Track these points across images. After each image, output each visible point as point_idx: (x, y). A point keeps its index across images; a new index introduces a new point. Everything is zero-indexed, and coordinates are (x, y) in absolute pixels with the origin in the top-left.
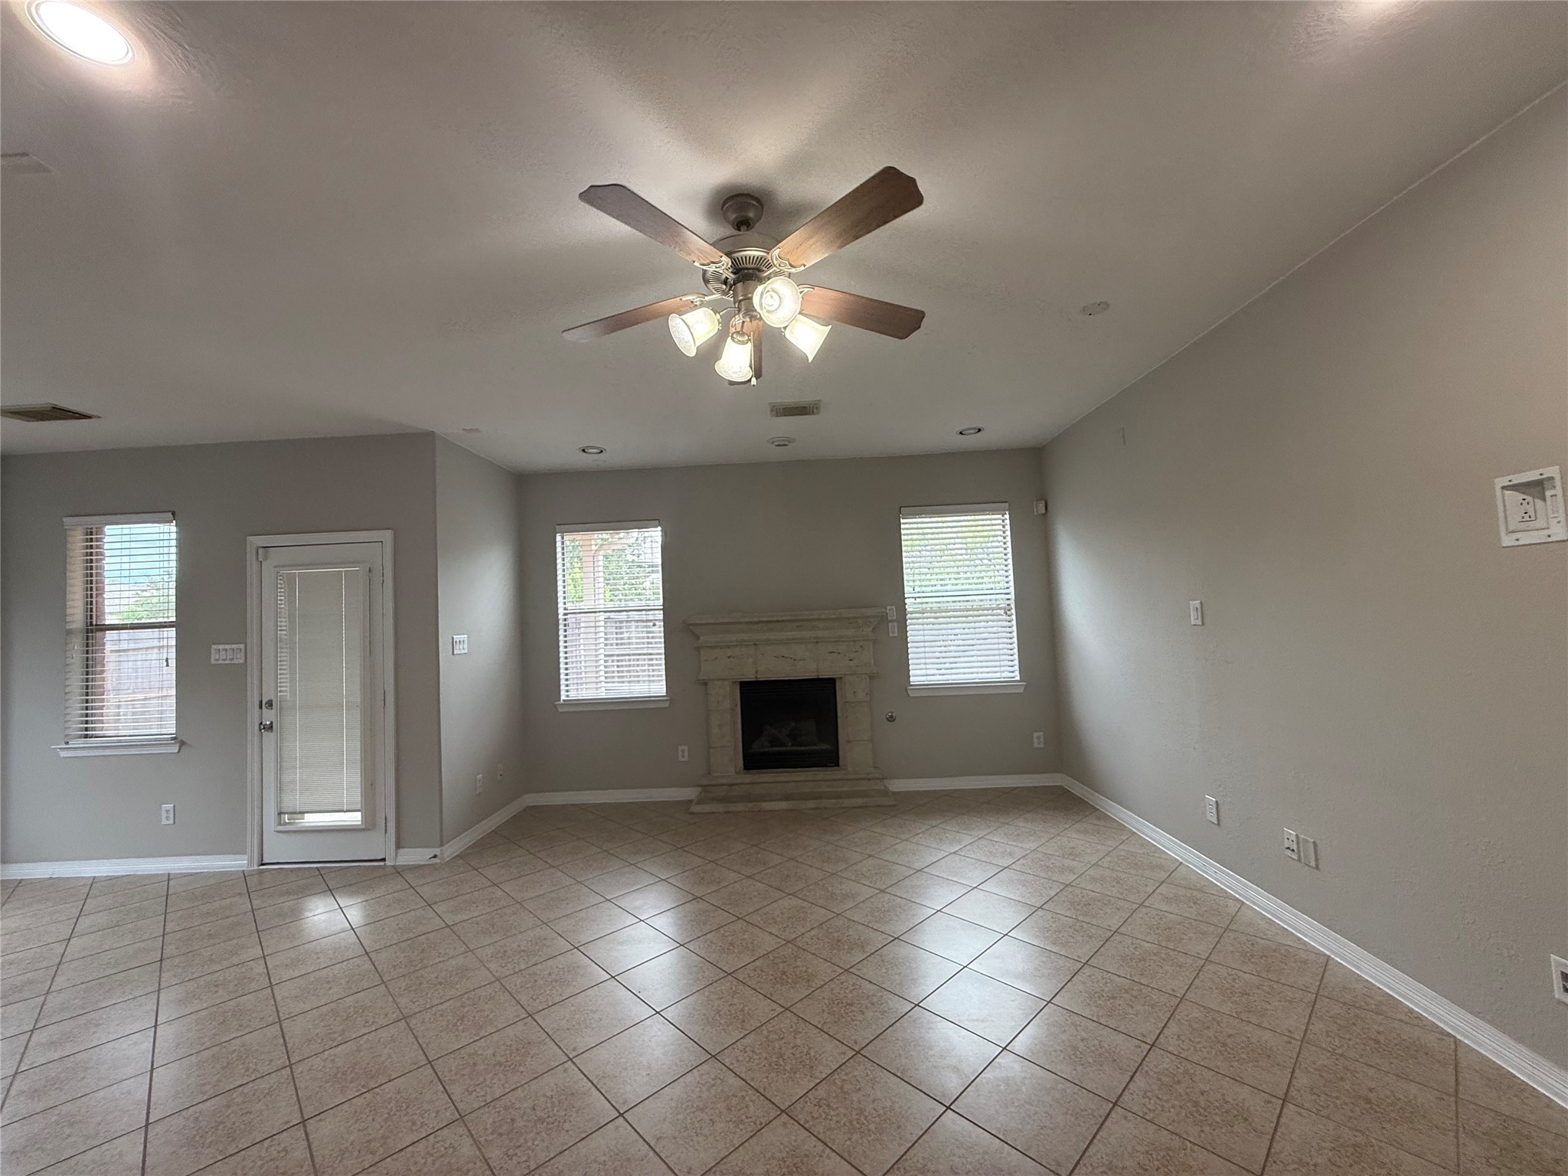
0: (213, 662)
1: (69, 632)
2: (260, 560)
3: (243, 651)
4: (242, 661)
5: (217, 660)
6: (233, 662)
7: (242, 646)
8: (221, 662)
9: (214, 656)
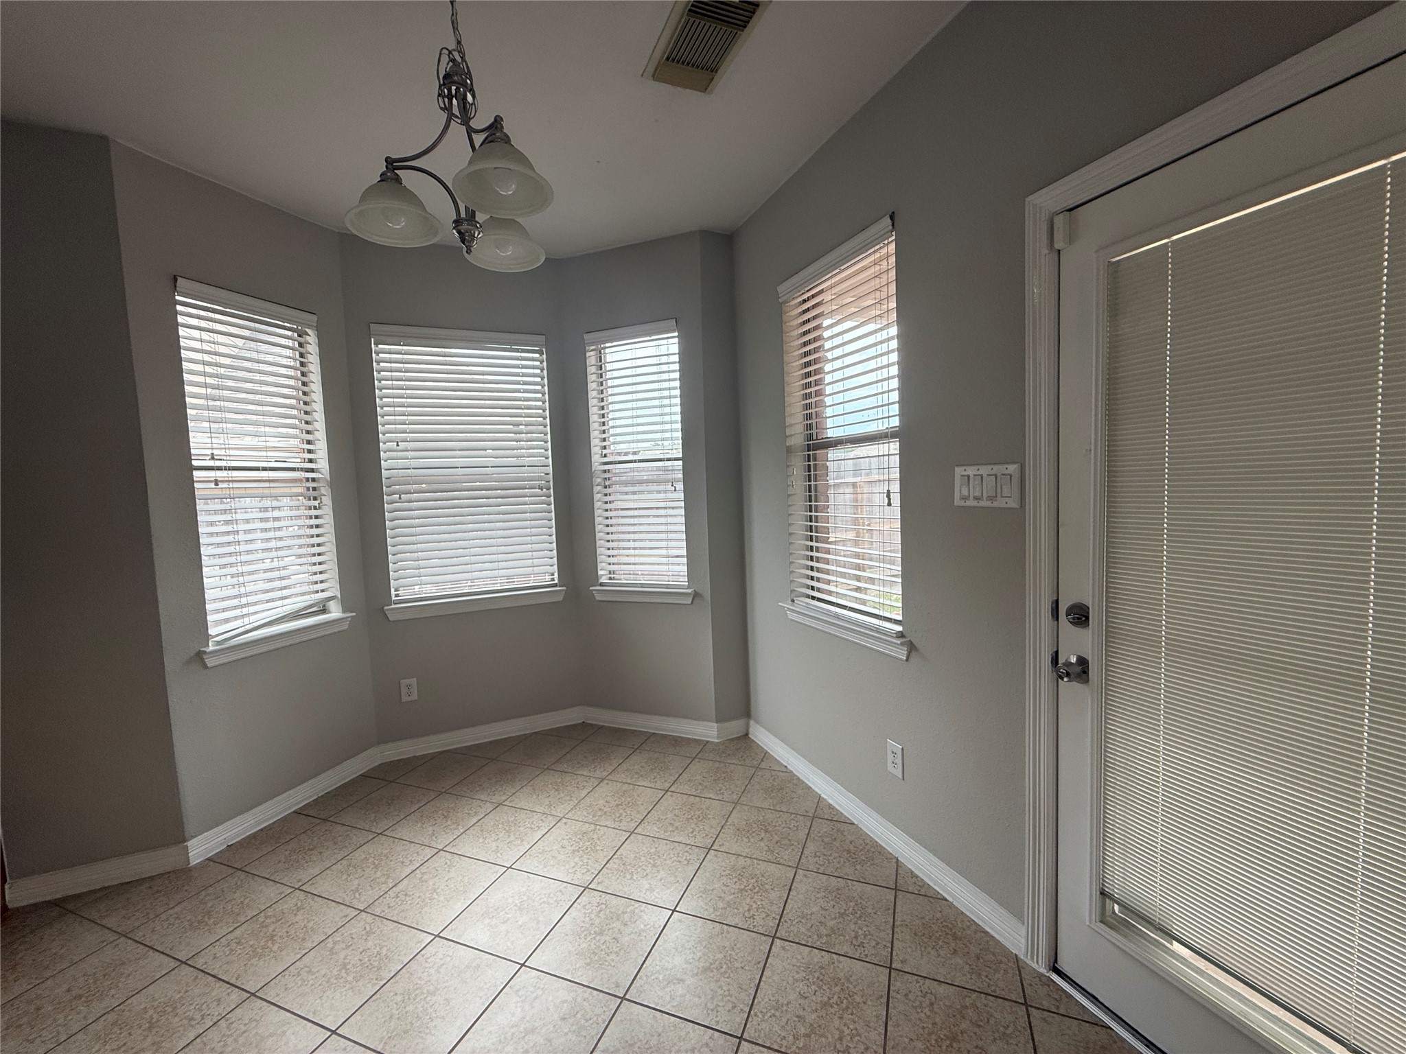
0: (957, 502)
1: (789, 450)
2: (1057, 246)
3: (1016, 480)
4: (1012, 503)
5: (964, 498)
6: (995, 504)
7: (1012, 468)
8: (971, 503)
9: (959, 490)
